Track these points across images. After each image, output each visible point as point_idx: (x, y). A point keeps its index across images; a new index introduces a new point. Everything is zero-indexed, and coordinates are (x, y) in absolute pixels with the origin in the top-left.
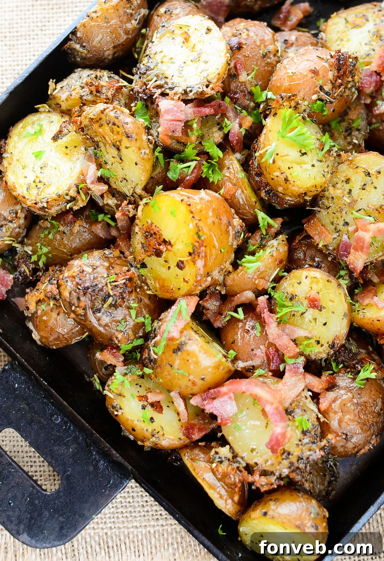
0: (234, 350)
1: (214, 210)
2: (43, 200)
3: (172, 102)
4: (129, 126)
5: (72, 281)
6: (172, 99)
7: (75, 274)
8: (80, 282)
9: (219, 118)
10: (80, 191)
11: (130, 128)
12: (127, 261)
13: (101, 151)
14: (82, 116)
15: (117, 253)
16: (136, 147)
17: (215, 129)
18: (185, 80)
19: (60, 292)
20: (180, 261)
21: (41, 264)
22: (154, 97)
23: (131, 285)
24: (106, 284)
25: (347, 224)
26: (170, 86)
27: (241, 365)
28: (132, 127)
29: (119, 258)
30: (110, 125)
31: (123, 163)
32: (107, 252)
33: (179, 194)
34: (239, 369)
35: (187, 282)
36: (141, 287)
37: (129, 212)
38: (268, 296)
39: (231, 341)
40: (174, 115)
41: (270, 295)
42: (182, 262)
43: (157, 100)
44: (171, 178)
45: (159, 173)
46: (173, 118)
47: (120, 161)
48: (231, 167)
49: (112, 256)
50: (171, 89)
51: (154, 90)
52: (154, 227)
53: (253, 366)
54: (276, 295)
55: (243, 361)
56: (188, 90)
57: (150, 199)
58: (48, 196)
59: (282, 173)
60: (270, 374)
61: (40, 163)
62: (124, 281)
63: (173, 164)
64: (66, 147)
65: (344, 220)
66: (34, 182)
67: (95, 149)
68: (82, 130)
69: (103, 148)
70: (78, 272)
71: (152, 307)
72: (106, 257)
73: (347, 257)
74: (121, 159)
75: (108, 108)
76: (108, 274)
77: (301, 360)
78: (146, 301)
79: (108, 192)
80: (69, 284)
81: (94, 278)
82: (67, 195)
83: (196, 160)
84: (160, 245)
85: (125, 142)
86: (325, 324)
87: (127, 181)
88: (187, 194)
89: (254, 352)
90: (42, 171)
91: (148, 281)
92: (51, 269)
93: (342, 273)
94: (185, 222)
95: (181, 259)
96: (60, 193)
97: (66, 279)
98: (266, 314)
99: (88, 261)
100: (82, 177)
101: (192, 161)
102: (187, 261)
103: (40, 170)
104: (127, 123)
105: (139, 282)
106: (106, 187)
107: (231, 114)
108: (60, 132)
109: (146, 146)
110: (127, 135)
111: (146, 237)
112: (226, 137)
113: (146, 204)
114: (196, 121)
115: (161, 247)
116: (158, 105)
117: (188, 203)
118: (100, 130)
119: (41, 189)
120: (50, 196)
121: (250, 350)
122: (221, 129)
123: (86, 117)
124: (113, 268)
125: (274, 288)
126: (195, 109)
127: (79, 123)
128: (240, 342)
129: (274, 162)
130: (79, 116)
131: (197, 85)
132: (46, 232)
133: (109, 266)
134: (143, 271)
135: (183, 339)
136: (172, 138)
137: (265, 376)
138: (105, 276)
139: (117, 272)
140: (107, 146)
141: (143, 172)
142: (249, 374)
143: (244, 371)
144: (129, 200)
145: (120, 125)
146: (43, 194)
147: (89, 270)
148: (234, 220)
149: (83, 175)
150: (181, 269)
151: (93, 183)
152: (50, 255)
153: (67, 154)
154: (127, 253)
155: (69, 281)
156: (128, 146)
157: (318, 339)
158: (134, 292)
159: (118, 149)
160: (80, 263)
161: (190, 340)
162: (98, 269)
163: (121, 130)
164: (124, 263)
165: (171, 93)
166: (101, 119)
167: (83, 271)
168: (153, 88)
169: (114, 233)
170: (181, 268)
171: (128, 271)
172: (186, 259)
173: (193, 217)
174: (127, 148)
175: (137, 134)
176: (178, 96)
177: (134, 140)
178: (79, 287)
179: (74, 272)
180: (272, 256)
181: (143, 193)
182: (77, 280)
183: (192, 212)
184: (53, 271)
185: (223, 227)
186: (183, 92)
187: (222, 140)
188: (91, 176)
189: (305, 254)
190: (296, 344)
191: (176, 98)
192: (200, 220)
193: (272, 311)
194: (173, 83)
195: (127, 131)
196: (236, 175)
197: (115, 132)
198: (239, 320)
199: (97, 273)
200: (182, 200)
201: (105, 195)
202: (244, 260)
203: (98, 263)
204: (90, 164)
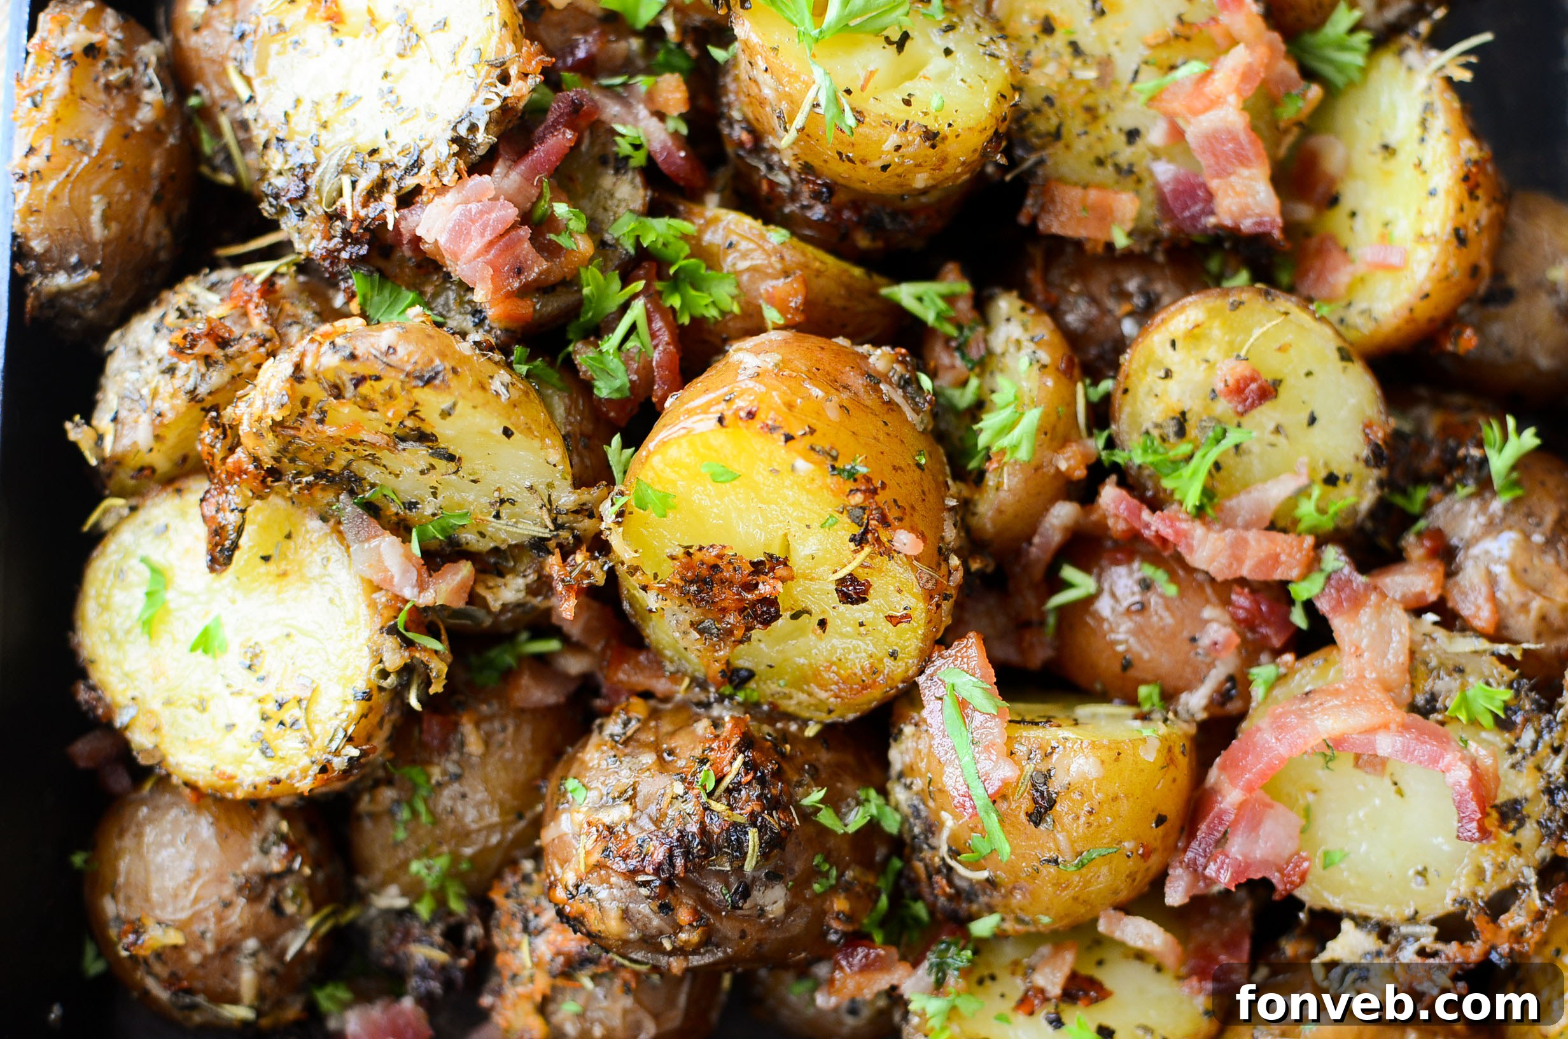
0: (1145, 682)
1: (812, 378)
2: (334, 746)
3: (450, 198)
4: (402, 351)
5: (605, 881)
6: (444, 189)
7: (596, 857)
8: (633, 863)
9: (592, 144)
10: (410, 635)
11: (410, 354)
12: (683, 706)
13: (373, 486)
14: (243, 440)
15: (639, 708)
16: (471, 389)
17: (608, 180)
18: (431, 116)
19: (589, 935)
20: (841, 581)
21: (457, 906)
22: (390, 227)
23: (761, 750)
24: (706, 808)
25: (1133, 135)
26: (403, 163)
27: (1196, 701)
28: (411, 348)
29: (654, 714)
30: (349, 391)
31: (465, 465)
32: (614, 726)
33: (690, 413)
34: (1202, 716)
35: (907, 618)
36: (785, 737)
37: (589, 575)
38: (1113, 478)
39: (1116, 667)
40: (484, 227)
41: (1116, 468)
42: (852, 578)
43: (403, 226)
44: (616, 396)
45: (568, 412)
46: (488, 236)
47: (452, 466)
48: (734, 238)
49: (634, 725)
50: (417, 164)
51: (372, 211)
52: (698, 556)
53: (1231, 678)
54: (1134, 454)
55: (1190, 687)
56: (463, 131)
57: (622, 494)
58: (336, 722)
59: (906, 128)
60: (1288, 658)
61: (233, 660)
62: (740, 758)
63: (583, 356)
64: (266, 559)
65: (1120, 130)
66: (265, 718)
67: (352, 493)
68: (275, 473)
69: (371, 474)
70: (600, 846)
71: (850, 759)
72: (626, 743)
73: (1212, 213)
74: (451, 458)
75: (303, 355)
76: (683, 780)
77: (1334, 558)
78: (825, 756)
79: (482, 577)
80: (603, 893)
81: (657, 822)
82: (384, 674)
83: (635, 296)
84: (751, 587)
85: (432, 401)
86: (1312, 420)
87: (513, 502)
88: (712, 396)
89: (1205, 641)
90: (261, 673)
91: (790, 706)
92: (497, 896)
93: (1214, 265)
94: (775, 471)
95: (841, 574)
96: (361, 685)
97: (582, 889)
98: (1154, 523)
99: (593, 795)
100: (381, 598)
101: (625, 307)
102: (862, 566)
103: (252, 677)
104: (392, 350)
105: (766, 728)
106: (465, 569)
107: (611, 109)
108: (218, 532)
109: (490, 368)
110: (420, 378)
111: (695, 600)
112: (652, 173)
113: (620, 514)
114: (548, 195)
115: (764, 589)
116: (416, 240)
117: (743, 414)
118: (330, 430)
119: (302, 722)
120: (344, 716)
121: (1187, 646)
122: (621, 164)
123: (259, 435)
124: (671, 753)
125: (1111, 444)
126: (522, 167)
127: (251, 467)
128: (1144, 653)
129: (859, 116)
130: (232, 450)
131: (473, 99)
132: (405, 814)
133: (660, 758)
134: (752, 692)
135: (1029, 768)
136: (525, 292)
137: (1285, 676)
138: (679, 788)
139: (698, 752)
140: (386, 457)
141: (542, 440)
142: (1233, 707)
143: (1218, 711)
144: (560, 546)
145: (377, 368)
146: (317, 729)
147: (619, 813)
148: (872, 360)
149: (378, 589)
150: (864, 600)
151: (422, 587)
152: (464, 866)
153: (284, 574)
154: (661, 686)
155: (595, 889)
156: (446, 404)
157: (1323, 474)
158: (785, 766)
159: (423, 437)
160: (580, 817)
161: (1047, 755)
162: (643, 790)
163: (391, 381)
164: (683, 716)
165: (423, 177)
166: (305, 402)
167: (610, 829)
168: (365, 205)
169: (575, 665)
170: (860, 598)
171: (716, 724)
172: (853, 562)
173: (789, 438)
174: (446, 414)
175: (443, 355)
176: (451, 168)
177: (450, 375)
178: (641, 878)
179: (588, 853)
180: (1044, 366)
181: (587, 495)
182: (621, 866)
183: (772, 429)
184: (508, 896)
185: (870, 400)
186: (455, 148)
187: (649, 193)
188: (405, 572)
189: (1094, 300)
190: (1284, 531)
191: (449, 177)
192: (812, 431)
193: (1156, 504)
194: (404, 152)
195: (409, 368)
196: (768, 247)
197: (378, 399)
198: (1090, 600)
199: (647, 801)
200: (721, 420)
201: (481, 591)
202: (982, 441)
203: (625, 777)
204: (374, 543)
